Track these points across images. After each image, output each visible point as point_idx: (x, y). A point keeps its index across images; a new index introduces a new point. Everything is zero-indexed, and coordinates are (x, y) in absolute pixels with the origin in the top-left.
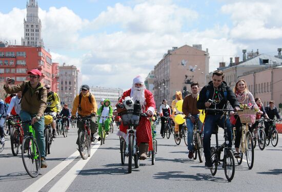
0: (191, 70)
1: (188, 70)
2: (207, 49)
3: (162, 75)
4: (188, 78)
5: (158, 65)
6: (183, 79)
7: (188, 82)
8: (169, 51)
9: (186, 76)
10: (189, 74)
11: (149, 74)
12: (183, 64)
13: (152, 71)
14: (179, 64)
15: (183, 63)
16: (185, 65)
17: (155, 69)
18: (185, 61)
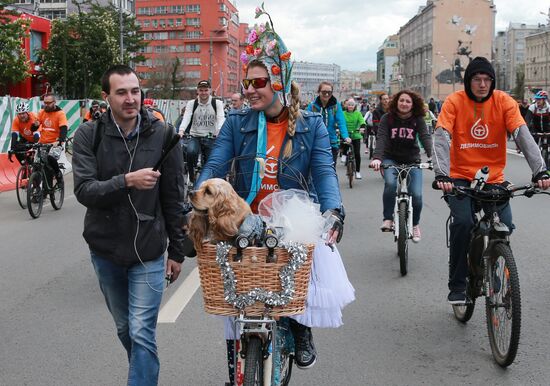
0: (469, 32)
1: (462, 31)
3: (416, 40)
4: (463, 46)
5: (407, 25)
6: (455, 48)
7: (464, 52)
9: (460, 43)
10: (465, 38)
11: (386, 41)
12: (454, 23)
14: (448, 23)
15: (455, 21)
16: (458, 24)
17: (401, 31)
18: (459, 17)
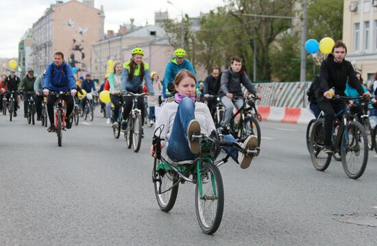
0: (81, 33)
1: (76, 32)
2: (102, 7)
3: (43, 37)
4: (77, 43)
5: (37, 23)
6: (71, 45)
7: (77, 48)
8: (52, 6)
9: (75, 41)
11: (26, 32)
12: (70, 25)
13: (30, 29)
14: (64, 25)
15: (70, 23)
16: (72, 26)
17: (34, 27)
18: (73, 20)
